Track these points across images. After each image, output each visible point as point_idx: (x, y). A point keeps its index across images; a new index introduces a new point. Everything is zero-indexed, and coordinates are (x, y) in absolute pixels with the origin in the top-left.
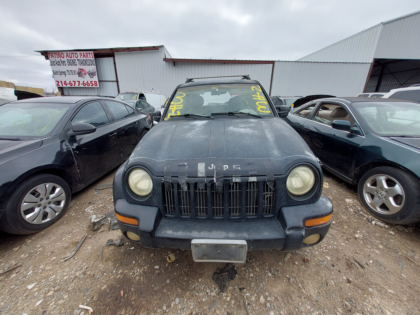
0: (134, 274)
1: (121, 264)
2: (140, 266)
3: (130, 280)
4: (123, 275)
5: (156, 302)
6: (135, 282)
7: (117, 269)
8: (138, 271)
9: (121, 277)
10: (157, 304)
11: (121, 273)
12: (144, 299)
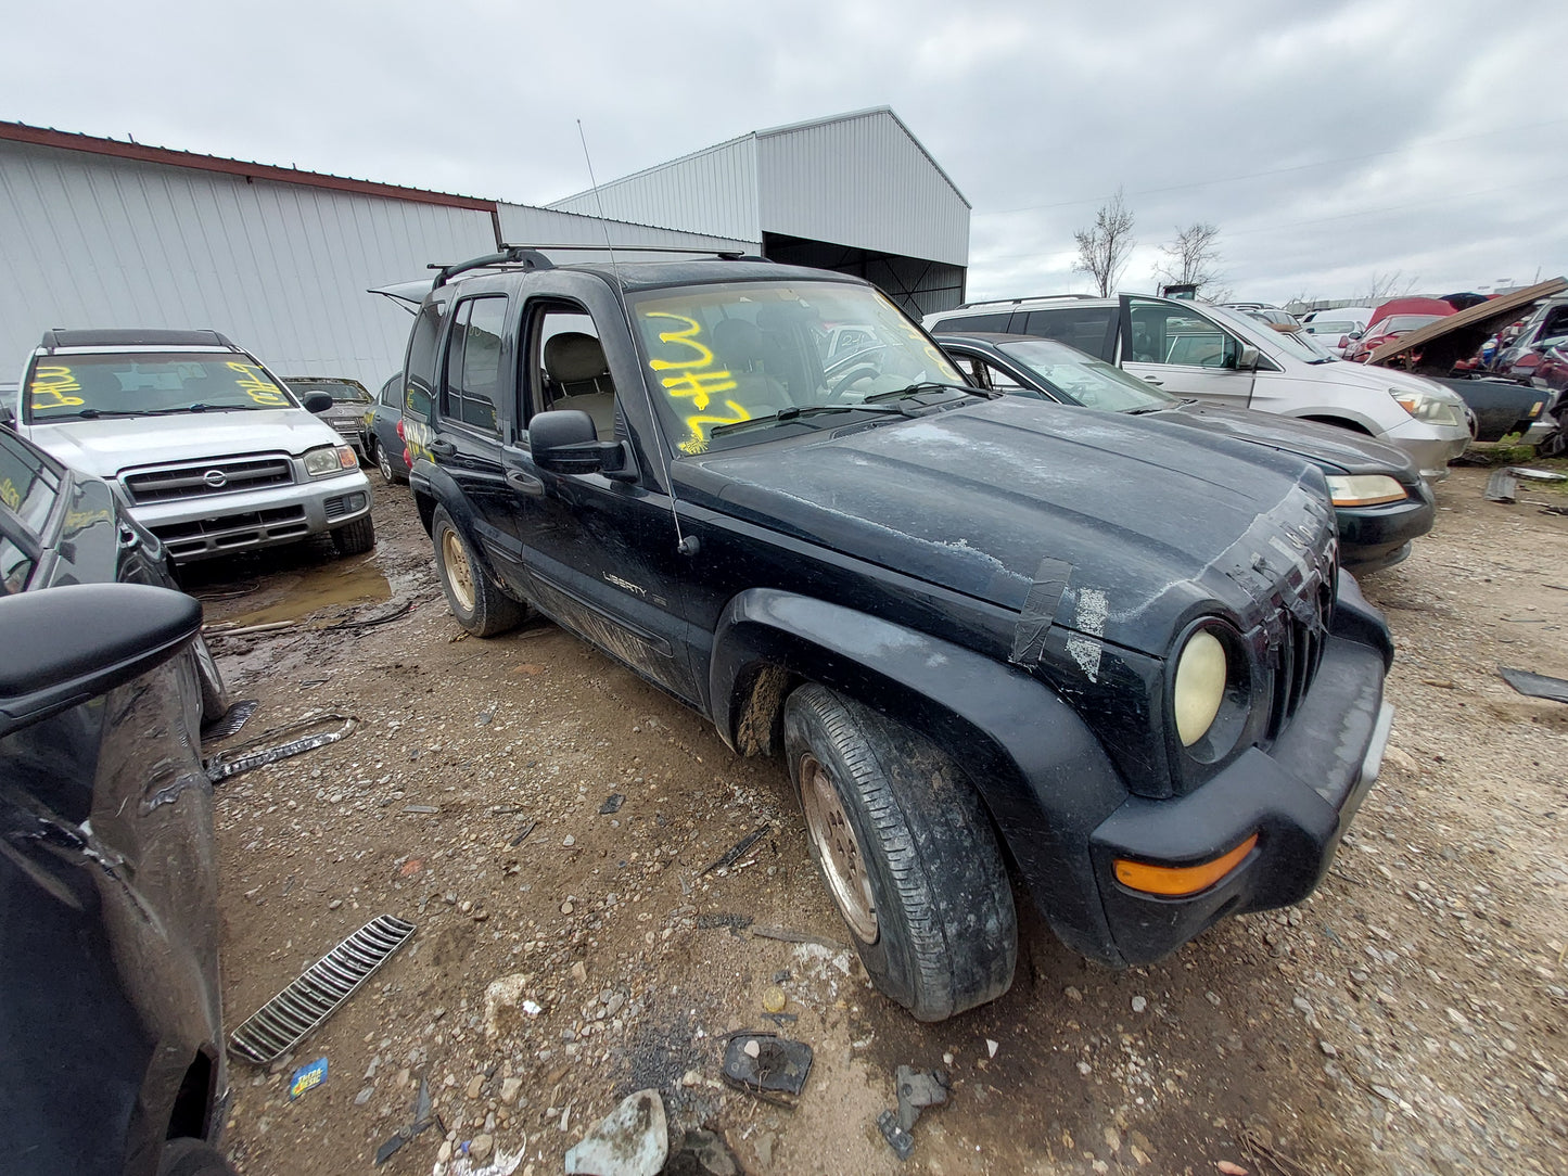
0: (1146, 1092)
1: (1070, 1122)
2: (1117, 1053)
3: (1171, 1115)
4: (1137, 1135)
5: (1293, 1064)
6: (1186, 1102)
7: (1092, 1151)
8: (1135, 1070)
9: (1148, 1146)
10: (1301, 1066)
11: (1125, 1136)
12: (1273, 1099)
